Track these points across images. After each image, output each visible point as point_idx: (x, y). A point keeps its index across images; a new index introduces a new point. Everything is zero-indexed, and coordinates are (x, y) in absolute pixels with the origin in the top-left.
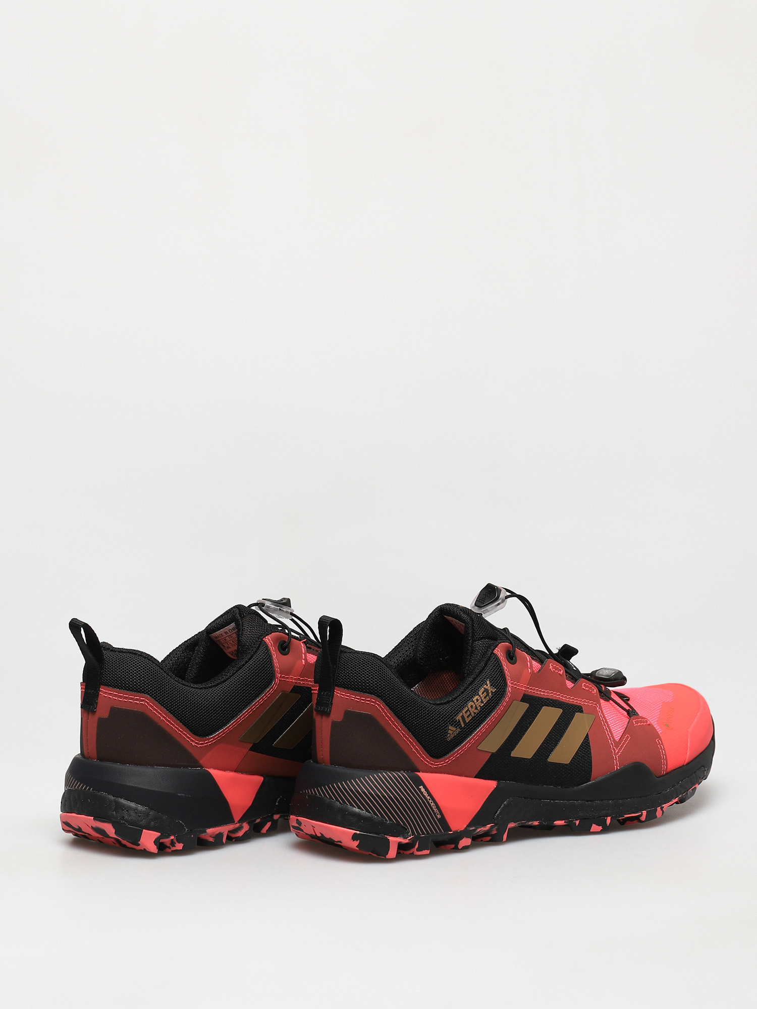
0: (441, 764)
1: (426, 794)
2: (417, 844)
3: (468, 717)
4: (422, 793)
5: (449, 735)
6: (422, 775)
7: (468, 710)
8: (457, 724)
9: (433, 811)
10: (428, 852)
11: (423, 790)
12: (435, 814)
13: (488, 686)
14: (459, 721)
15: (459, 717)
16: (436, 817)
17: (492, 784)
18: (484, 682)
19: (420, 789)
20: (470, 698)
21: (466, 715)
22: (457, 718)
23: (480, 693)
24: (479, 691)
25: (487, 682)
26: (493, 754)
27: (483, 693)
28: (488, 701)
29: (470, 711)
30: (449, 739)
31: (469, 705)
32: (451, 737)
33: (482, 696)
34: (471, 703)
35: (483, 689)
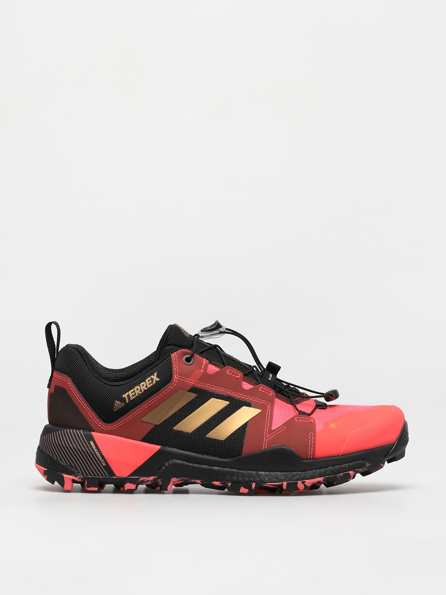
0: (111, 428)
1: (94, 448)
2: (86, 482)
3: (133, 396)
5: (115, 407)
6: (94, 434)
7: (134, 391)
8: (123, 400)
9: (99, 460)
10: (96, 489)
11: (92, 444)
12: (100, 462)
13: (155, 378)
14: (125, 398)
15: (125, 396)
17: (158, 447)
19: (91, 443)
20: (138, 384)
21: (131, 395)
22: (124, 396)
23: (147, 380)
24: (146, 379)
25: (156, 374)
26: (156, 425)
27: (149, 381)
28: (152, 386)
29: (135, 392)
30: (115, 410)
31: (136, 388)
32: (117, 409)
33: (148, 383)
34: (138, 387)
35: (150, 378)
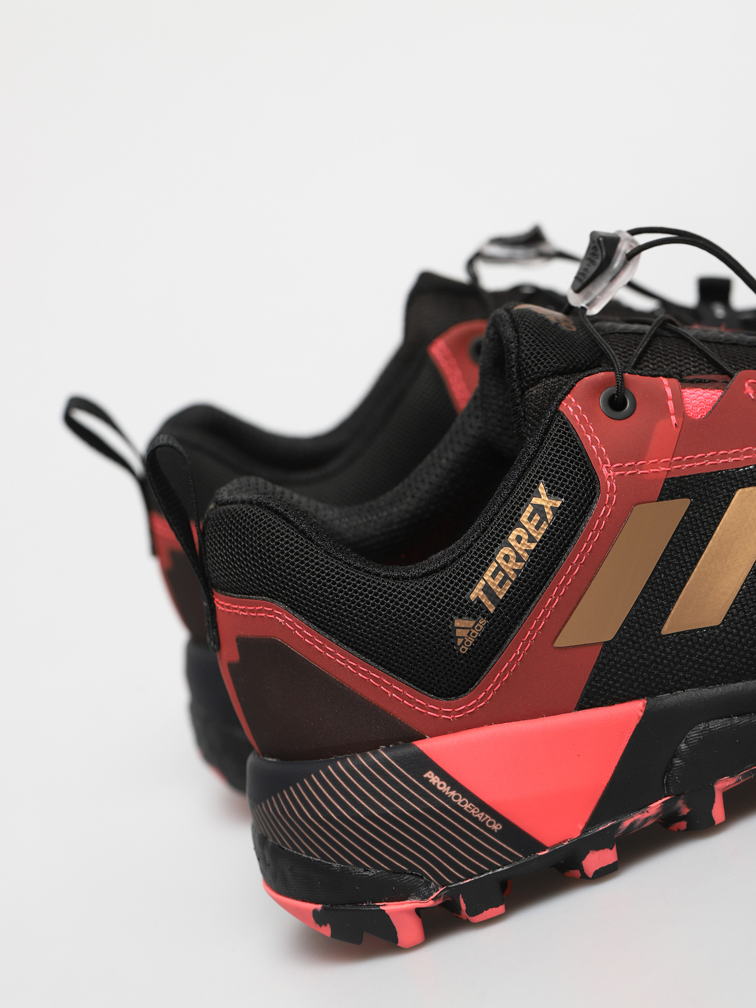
0: (471, 707)
1: (445, 788)
2: (462, 901)
3: (501, 585)
4: (433, 788)
5: (460, 641)
6: (426, 746)
7: (499, 568)
8: (476, 610)
9: (476, 820)
10: (501, 909)
11: (434, 779)
12: (482, 825)
13: (543, 499)
14: (480, 601)
15: (477, 593)
16: (491, 831)
17: (635, 709)
18: (532, 491)
19: (428, 779)
20: (501, 539)
21: (494, 584)
22: (473, 596)
23: (524, 519)
24: (520, 516)
25: (542, 489)
26: (607, 644)
27: (530, 519)
28: (547, 532)
29: (503, 571)
30: (463, 650)
31: (500, 558)
32: (468, 643)
33: (531, 527)
34: (505, 551)
35: (530, 509)
